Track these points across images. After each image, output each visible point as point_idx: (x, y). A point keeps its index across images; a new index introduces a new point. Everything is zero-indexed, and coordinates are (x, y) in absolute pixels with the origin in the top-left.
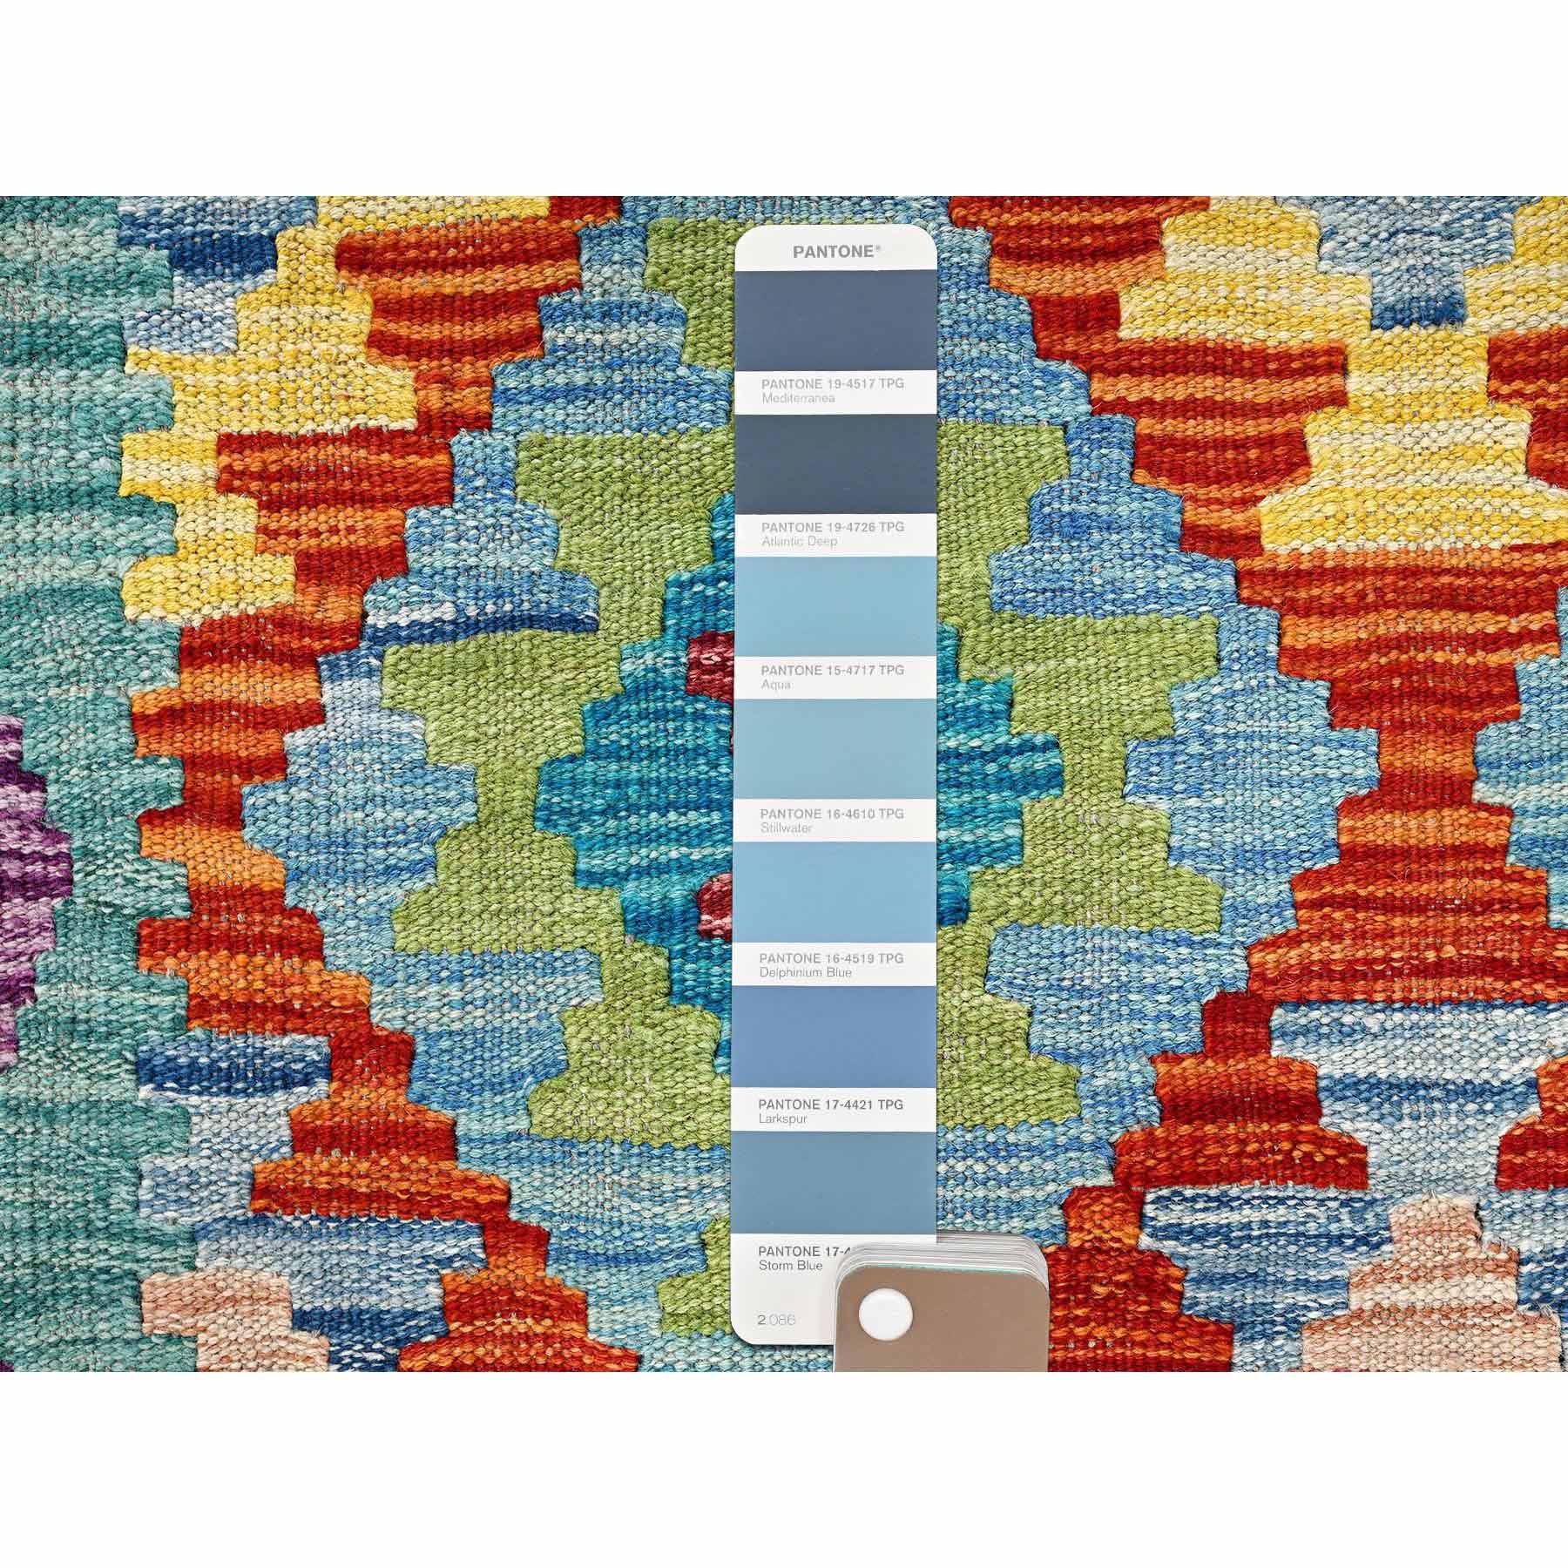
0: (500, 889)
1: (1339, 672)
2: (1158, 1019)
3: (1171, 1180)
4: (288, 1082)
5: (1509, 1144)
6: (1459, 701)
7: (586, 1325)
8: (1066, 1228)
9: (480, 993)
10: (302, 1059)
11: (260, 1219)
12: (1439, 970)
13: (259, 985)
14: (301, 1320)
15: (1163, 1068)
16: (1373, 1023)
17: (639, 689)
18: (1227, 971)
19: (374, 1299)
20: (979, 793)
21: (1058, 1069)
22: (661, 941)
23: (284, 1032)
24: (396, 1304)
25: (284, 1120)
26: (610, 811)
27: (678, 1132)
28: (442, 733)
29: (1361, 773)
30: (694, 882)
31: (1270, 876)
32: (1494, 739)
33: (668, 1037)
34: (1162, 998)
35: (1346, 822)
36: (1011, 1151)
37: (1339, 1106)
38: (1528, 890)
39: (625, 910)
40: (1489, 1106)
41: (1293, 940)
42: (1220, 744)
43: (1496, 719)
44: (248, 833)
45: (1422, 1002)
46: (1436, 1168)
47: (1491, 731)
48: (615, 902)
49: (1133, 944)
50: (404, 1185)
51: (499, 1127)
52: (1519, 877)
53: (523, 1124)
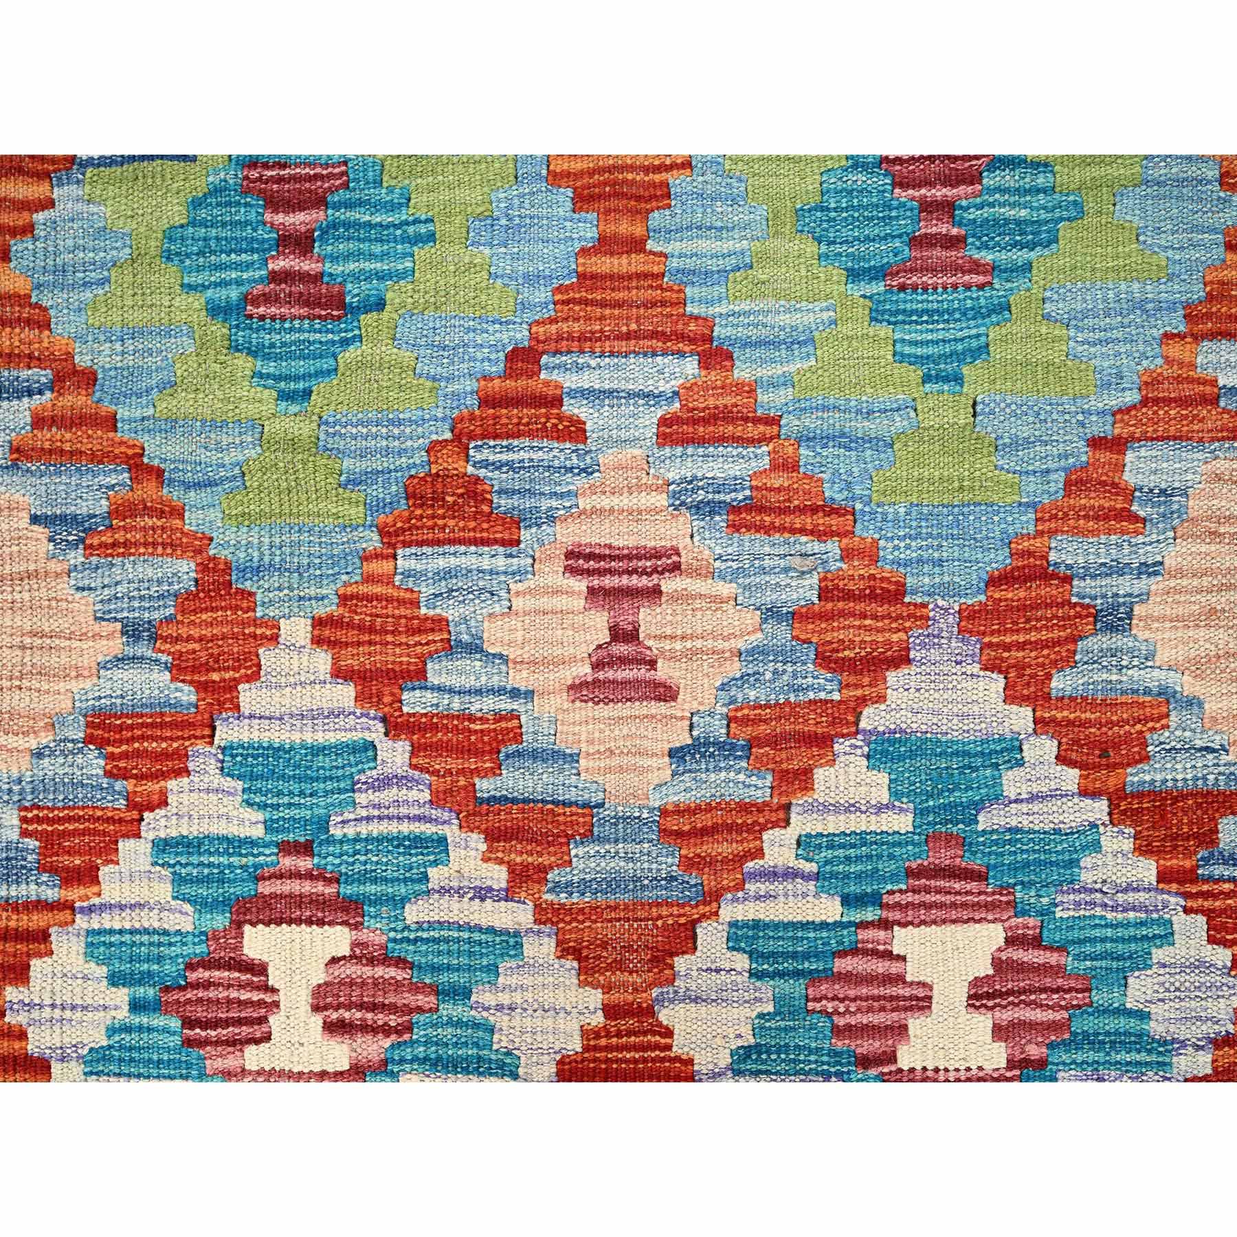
0: (143, 294)
1: (579, 184)
2: (483, 361)
3: (483, 437)
4: (30, 393)
5: (663, 422)
6: (639, 198)
7: (183, 520)
8: (430, 463)
9: (131, 348)
10: (38, 382)
11: (14, 466)
12: (628, 336)
13: (17, 343)
14: (35, 519)
15: (483, 383)
16: (593, 363)
17: (216, 191)
18: (519, 336)
19: (73, 508)
20: (392, 245)
21: (429, 384)
22: (225, 321)
23: (29, 368)
24: (84, 511)
25: (27, 413)
26: (201, 253)
27: (230, 414)
28: (114, 212)
29: (589, 235)
30: (244, 289)
31: (542, 288)
32: (657, 218)
33: (229, 369)
34: (486, 350)
35: (581, 261)
36: (400, 423)
37: (572, 401)
38: (675, 296)
39: (207, 303)
40: (652, 402)
41: (553, 321)
42: (517, 221)
43: (658, 208)
44: (12, 265)
45: (620, 353)
46: (623, 434)
47: (656, 214)
48: (203, 300)
49: (471, 323)
50: (90, 446)
51: (138, 414)
52: (670, 289)
53: (151, 411)
